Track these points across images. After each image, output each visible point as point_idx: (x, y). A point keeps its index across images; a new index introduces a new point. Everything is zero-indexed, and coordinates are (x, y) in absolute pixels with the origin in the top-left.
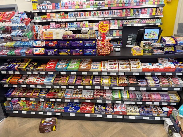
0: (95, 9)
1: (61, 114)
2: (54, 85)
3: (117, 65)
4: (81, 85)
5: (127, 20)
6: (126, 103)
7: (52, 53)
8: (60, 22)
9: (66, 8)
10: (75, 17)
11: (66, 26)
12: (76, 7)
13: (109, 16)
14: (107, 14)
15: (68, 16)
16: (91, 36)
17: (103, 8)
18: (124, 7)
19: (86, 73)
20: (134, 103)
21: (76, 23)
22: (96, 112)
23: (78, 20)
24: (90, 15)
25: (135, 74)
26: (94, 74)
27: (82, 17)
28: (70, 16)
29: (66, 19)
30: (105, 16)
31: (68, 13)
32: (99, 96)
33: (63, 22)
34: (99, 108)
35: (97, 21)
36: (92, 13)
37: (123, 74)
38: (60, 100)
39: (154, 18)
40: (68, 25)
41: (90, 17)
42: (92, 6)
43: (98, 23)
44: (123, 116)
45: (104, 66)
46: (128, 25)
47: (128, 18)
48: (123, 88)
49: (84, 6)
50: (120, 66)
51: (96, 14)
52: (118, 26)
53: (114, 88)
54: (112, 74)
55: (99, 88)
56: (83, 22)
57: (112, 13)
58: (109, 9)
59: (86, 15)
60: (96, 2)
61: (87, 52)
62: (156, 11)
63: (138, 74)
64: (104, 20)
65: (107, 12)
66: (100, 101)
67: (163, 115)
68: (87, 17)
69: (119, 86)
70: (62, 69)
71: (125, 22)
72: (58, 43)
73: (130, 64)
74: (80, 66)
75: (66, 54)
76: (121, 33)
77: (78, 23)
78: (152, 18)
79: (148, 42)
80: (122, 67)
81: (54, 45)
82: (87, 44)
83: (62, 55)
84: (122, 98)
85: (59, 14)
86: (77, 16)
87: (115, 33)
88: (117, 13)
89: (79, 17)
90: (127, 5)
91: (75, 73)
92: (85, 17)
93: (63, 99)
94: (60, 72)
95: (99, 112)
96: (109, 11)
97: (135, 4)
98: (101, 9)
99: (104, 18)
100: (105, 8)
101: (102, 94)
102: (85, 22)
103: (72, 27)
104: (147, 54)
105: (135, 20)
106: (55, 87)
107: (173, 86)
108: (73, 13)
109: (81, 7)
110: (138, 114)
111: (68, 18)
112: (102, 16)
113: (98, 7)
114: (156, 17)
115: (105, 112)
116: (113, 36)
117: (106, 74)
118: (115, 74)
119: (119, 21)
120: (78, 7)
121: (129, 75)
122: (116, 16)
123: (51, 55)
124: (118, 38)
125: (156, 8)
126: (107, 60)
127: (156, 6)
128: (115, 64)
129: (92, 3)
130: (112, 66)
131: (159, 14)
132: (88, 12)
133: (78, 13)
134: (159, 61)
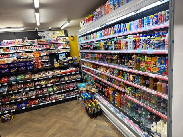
0: (30, 45)
1: (15, 110)
2: (8, 91)
3: (48, 73)
4: (27, 88)
5: (51, 50)
6: (56, 92)
7: (5, 72)
8: (3, 54)
9: (8, 44)
10: (15, 50)
11: (8, 56)
12: (15, 44)
13: (39, 48)
14: (37, 47)
15: (9, 50)
16: (30, 59)
17: (34, 44)
18: (48, 43)
19: (30, 80)
20: (60, 91)
21: (16, 54)
22: (39, 102)
23: (17, 52)
24: (26, 48)
25: (57, 76)
26: (34, 80)
27: (20, 50)
28: (11, 50)
29: (8, 51)
30: (36, 49)
31: (10, 48)
32: (39, 93)
33: (6, 54)
34: (41, 100)
35: (32, 52)
36: (27, 47)
37: (52, 77)
38: (13, 101)
39: (66, 48)
40: (10, 55)
41: (26, 49)
42: (27, 43)
43: (32, 53)
44: (56, 100)
45: (40, 75)
46: (52, 53)
47: (51, 49)
48: (53, 85)
49: (21, 43)
50: (49, 73)
51: (31, 48)
52: (46, 54)
53: (48, 85)
54: (45, 78)
55: (39, 87)
56: (22, 53)
57: (41, 46)
58: (39, 44)
59: (23, 48)
60: (29, 40)
61: (29, 68)
62: (66, 45)
63: (59, 75)
64: (36, 51)
65: (37, 46)
66: (41, 96)
67: (76, 94)
68: (24, 49)
69: (50, 84)
70: (13, 80)
71: (50, 51)
72: (8, 65)
73: (54, 72)
74: (25, 77)
75: (15, 71)
76: (49, 57)
77: (18, 53)
78: (65, 48)
79: (61, 60)
80: (50, 74)
81: (6, 67)
82: (28, 64)
83: (12, 72)
84: (53, 90)
85: (2, 49)
86: (17, 49)
87: (45, 58)
88: (44, 46)
89: (19, 50)
90: (49, 42)
91: (22, 82)
92: (22, 50)
93: (16, 100)
94: (12, 83)
95: (41, 102)
96: (39, 46)
97: (54, 41)
98: (33, 44)
99: (36, 50)
100: (36, 44)
101: (41, 91)
102: (23, 53)
103: (13, 56)
104: (61, 65)
105: (55, 50)
106: (9, 92)
107: (76, 78)
108: (14, 48)
109: (19, 44)
110: (64, 97)
111: (9, 51)
112: (35, 49)
113: (31, 43)
114: (67, 47)
115: (45, 101)
116: (44, 60)
117: (42, 78)
118: (47, 78)
119: (46, 51)
120: (17, 44)
121: (55, 77)
122: (44, 48)
123: (4, 73)
124: (48, 60)
125: (66, 43)
126: (42, 72)
127: (65, 42)
128: (47, 73)
129: (26, 42)
130: (45, 74)
131: (68, 46)
132: (25, 47)
133: (17, 47)
134: (69, 68)
